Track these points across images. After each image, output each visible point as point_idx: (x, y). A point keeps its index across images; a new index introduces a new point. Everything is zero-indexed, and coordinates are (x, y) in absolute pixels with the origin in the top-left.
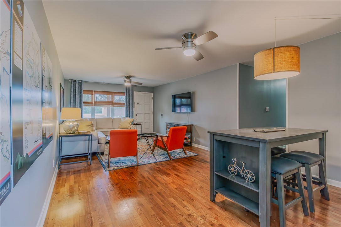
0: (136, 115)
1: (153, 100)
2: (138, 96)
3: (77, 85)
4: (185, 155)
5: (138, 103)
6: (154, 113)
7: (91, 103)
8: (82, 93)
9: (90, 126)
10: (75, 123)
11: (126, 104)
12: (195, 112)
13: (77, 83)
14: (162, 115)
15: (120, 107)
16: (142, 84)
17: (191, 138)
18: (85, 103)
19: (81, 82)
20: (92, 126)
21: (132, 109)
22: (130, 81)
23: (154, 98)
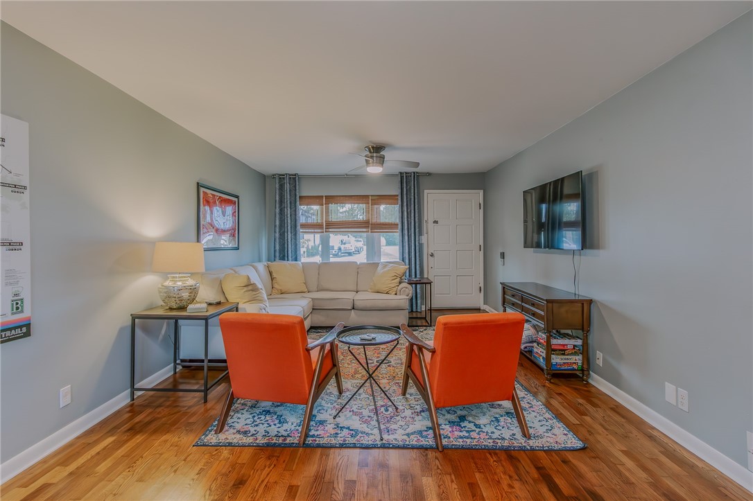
0: (432, 255)
1: (482, 211)
2: (435, 202)
3: (287, 187)
4: (519, 435)
5: (436, 222)
6: (486, 248)
7: (319, 226)
8: (298, 203)
9: (246, 289)
10: (190, 282)
11: (400, 226)
12: (601, 252)
13: (287, 180)
14: (503, 255)
15: (390, 234)
16: (418, 164)
17: (585, 351)
18: (303, 226)
19: (294, 179)
20: (250, 288)
21: (417, 239)
22: (382, 160)
23: (486, 206)
